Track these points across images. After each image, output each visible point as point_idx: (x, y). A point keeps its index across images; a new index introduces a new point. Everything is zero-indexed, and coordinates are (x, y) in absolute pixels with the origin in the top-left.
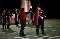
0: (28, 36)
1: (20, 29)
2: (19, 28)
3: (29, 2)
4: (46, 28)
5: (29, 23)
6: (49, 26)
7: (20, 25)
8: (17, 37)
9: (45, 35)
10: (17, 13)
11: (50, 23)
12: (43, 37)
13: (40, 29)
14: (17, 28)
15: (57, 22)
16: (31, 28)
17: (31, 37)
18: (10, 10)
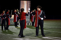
0: (27, 37)
1: (20, 30)
2: (18, 29)
3: (28, 2)
4: (45, 29)
5: (28, 24)
6: (49, 27)
7: (19, 26)
8: (16, 39)
9: (44, 36)
10: (16, 14)
11: (50, 24)
12: (43, 38)
13: (40, 30)
14: (16, 29)
15: (56, 23)
16: (30, 29)
17: (30, 38)
18: (9, 11)
